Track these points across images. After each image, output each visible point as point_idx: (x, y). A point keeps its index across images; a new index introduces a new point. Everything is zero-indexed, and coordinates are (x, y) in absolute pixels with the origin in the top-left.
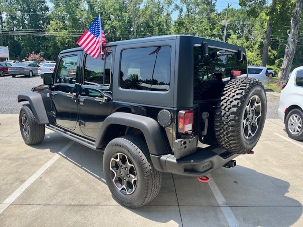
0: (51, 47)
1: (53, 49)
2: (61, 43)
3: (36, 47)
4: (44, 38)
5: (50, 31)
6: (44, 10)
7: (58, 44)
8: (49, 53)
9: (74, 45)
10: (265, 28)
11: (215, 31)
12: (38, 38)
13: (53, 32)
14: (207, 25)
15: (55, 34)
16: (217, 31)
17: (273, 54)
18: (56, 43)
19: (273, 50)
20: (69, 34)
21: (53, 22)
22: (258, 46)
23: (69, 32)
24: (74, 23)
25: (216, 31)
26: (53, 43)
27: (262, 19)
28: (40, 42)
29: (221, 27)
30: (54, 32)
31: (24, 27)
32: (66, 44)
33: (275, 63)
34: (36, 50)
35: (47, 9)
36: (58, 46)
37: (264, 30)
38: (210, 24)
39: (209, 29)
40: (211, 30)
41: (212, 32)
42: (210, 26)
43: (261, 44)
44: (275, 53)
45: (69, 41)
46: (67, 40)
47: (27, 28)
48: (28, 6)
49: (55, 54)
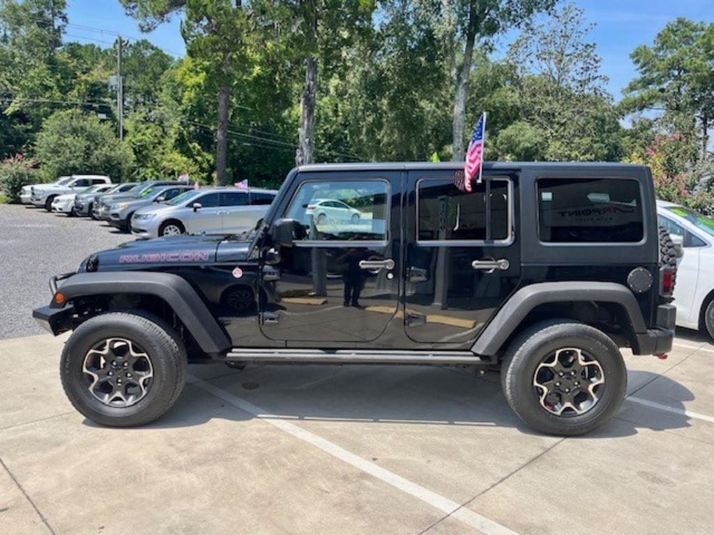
10: (183, 104)
11: (72, 96)
14: (48, 78)
16: (79, 96)
17: (207, 160)
19: (204, 151)
22: (176, 142)
25: (77, 95)
27: (174, 81)
29: (88, 86)
33: (212, 178)
37: (183, 106)
38: (59, 77)
39: (55, 88)
40: (64, 90)
41: (65, 97)
42: (58, 81)
43: (181, 138)
44: (209, 159)
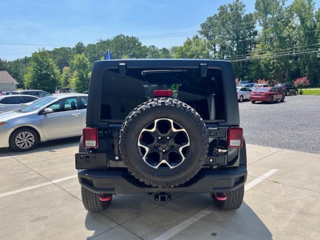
0: (255, 71)
1: (256, 72)
2: (265, 65)
3: (240, 72)
4: (249, 63)
5: (255, 54)
6: (252, 35)
7: (261, 67)
8: (251, 76)
9: (279, 66)
12: (244, 63)
13: (257, 56)
15: (259, 56)
18: (260, 66)
20: (273, 55)
21: (259, 45)
23: (274, 52)
24: (280, 42)
26: (256, 67)
28: (244, 67)
30: (259, 55)
31: (232, 54)
32: (271, 66)
34: (240, 74)
35: (255, 33)
36: (261, 69)
45: (274, 63)
46: (271, 62)
47: (234, 55)
48: (237, 34)
49: (258, 77)
